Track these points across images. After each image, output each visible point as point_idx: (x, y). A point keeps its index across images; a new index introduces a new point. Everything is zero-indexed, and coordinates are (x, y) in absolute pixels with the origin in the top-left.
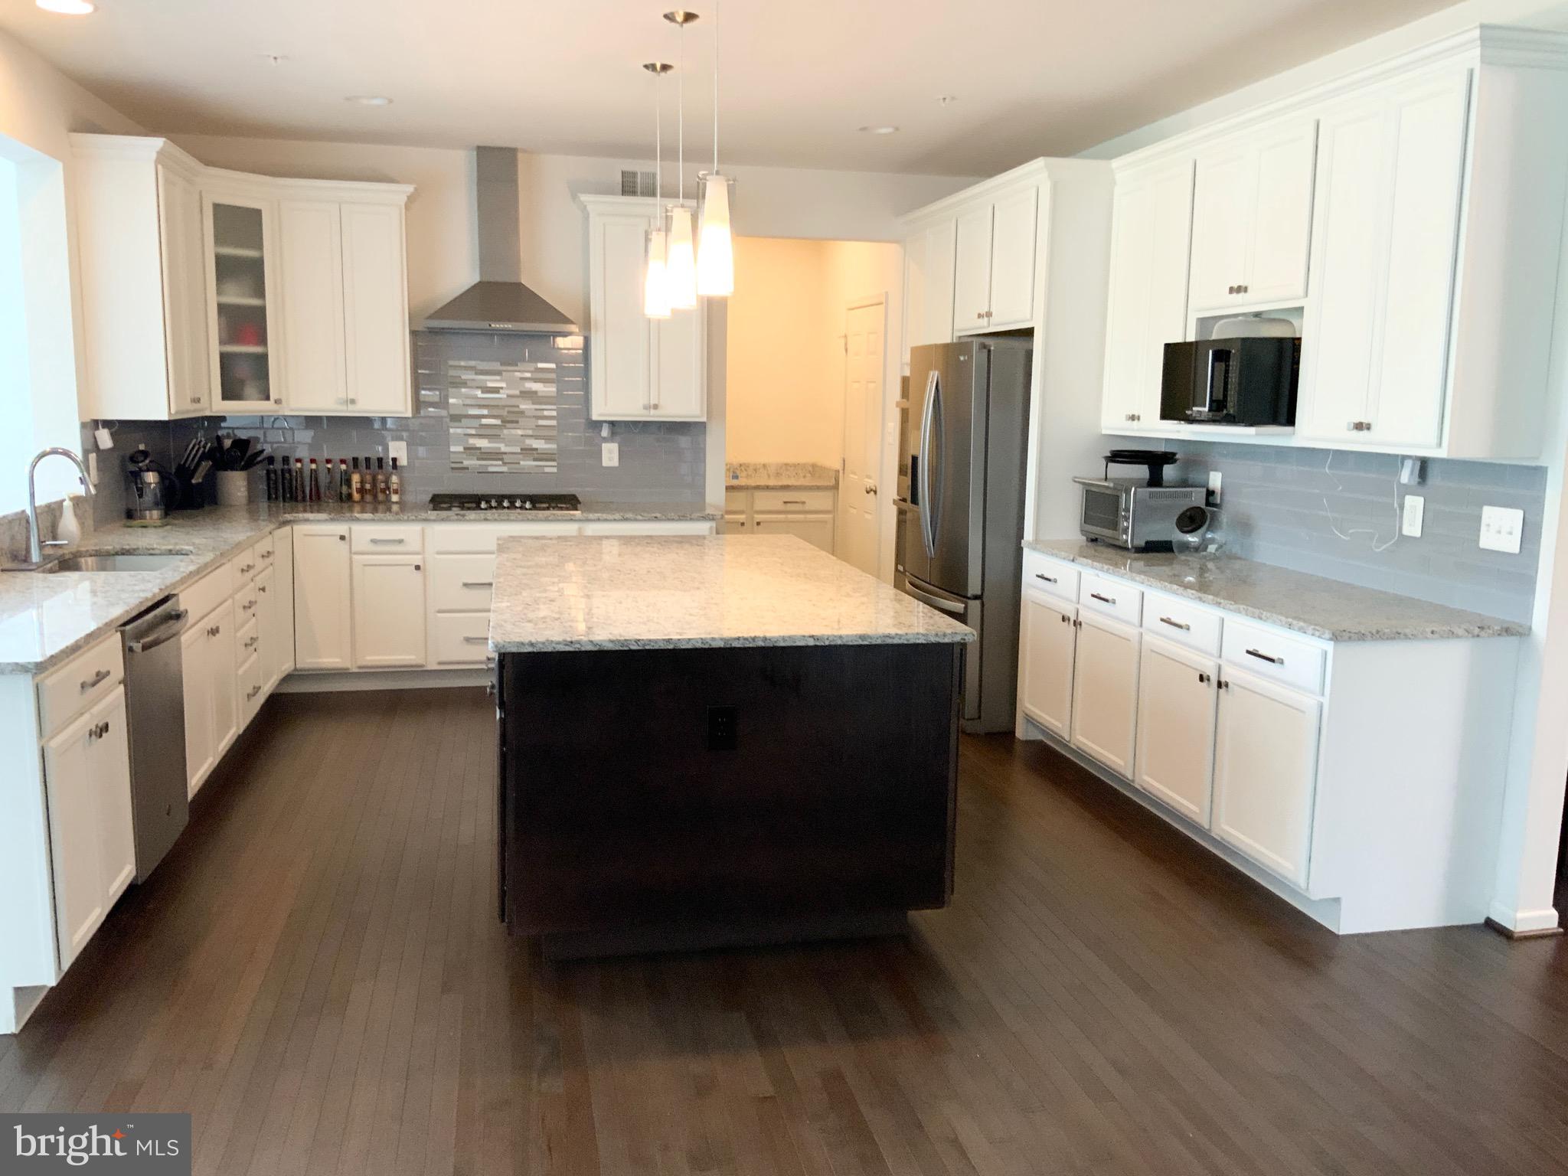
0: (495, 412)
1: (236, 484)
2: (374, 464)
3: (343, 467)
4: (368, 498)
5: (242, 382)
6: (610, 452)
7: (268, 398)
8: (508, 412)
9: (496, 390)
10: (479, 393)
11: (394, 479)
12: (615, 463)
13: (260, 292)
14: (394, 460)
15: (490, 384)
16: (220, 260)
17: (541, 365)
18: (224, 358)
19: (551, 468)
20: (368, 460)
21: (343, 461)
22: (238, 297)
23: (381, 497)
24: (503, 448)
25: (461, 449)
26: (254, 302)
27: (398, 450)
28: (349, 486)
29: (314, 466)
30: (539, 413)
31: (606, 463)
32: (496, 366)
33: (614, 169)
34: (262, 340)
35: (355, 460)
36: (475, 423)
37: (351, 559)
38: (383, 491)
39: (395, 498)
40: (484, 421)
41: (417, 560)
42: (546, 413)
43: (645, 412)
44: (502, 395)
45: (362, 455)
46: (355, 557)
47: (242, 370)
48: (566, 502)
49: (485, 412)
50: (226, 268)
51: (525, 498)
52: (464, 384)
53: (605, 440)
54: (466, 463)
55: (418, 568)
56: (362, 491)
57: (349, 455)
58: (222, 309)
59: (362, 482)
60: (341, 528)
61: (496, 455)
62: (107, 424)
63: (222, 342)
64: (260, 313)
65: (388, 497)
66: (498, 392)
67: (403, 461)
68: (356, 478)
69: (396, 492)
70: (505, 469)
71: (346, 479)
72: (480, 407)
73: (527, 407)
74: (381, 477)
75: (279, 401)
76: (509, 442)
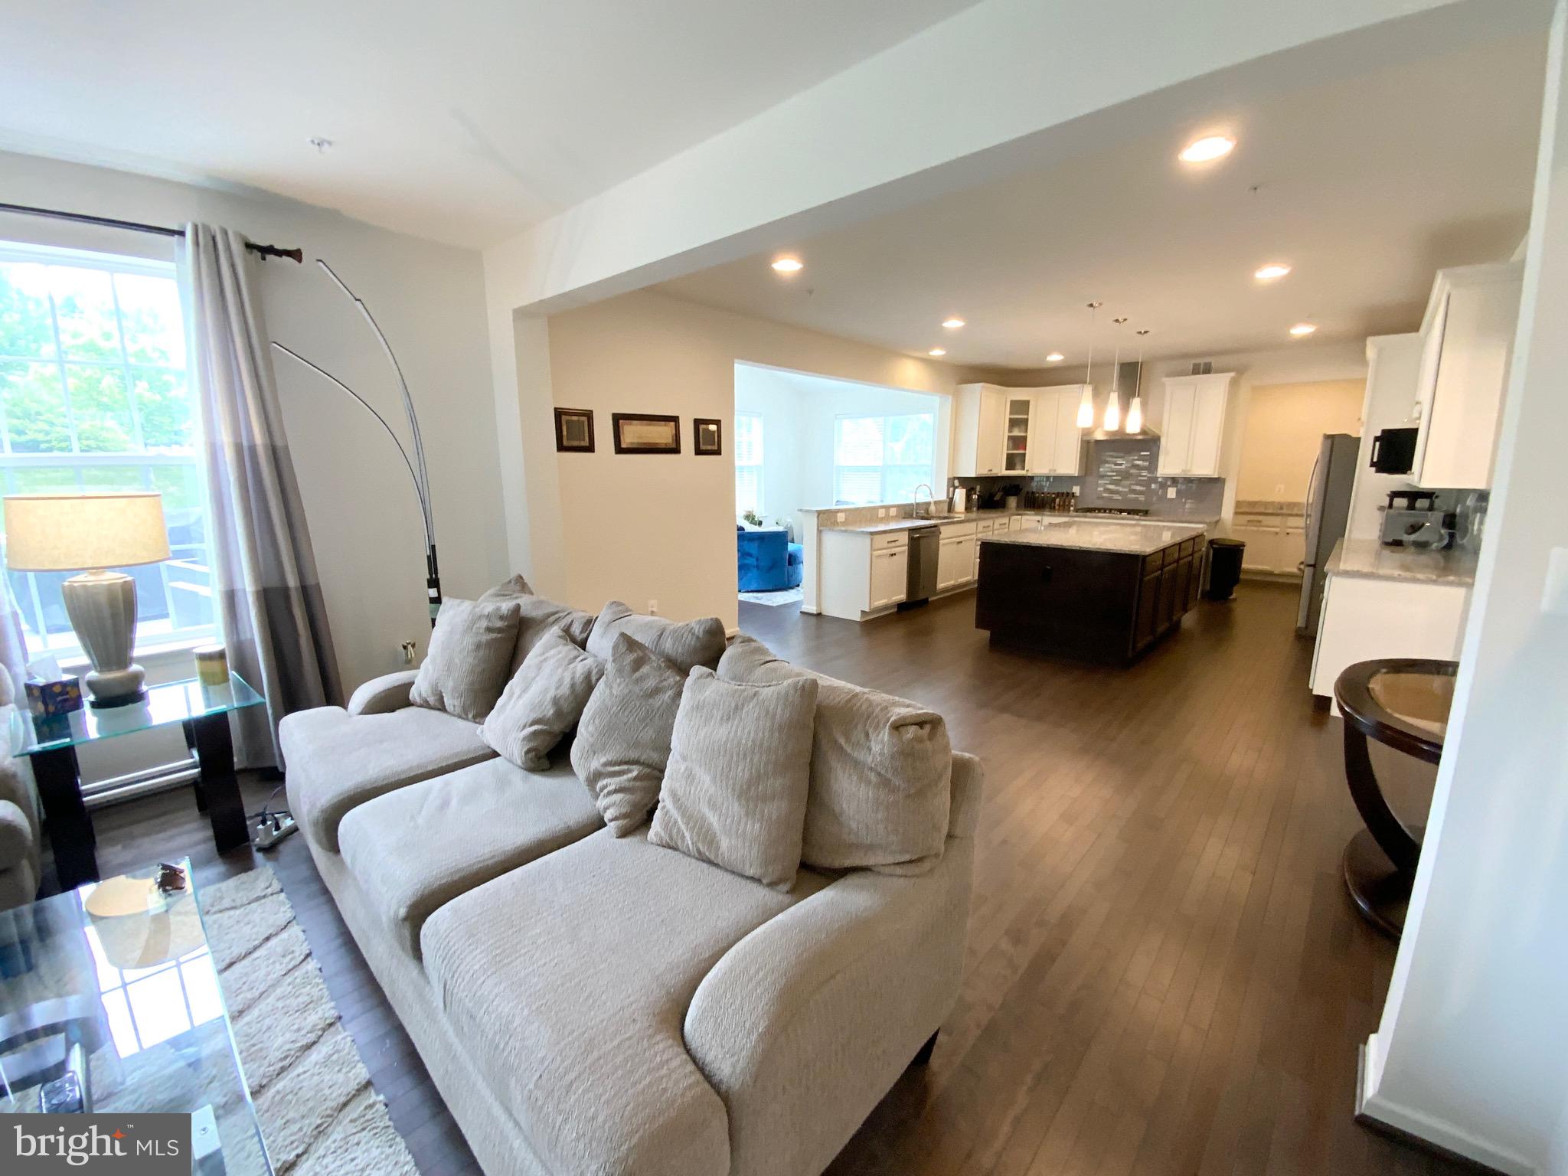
0: (1119, 474)
1: (1012, 501)
2: (1066, 495)
3: (1054, 496)
4: (1061, 508)
5: (1015, 463)
6: (1172, 491)
7: (1026, 468)
8: (1126, 474)
9: (1121, 465)
10: (1113, 466)
11: (1073, 501)
12: (1173, 496)
13: (1026, 431)
14: (1074, 493)
15: (1118, 462)
16: (1011, 420)
17: (1142, 453)
18: (1008, 455)
19: (1142, 498)
20: (1063, 493)
21: (1053, 493)
22: (1016, 433)
23: (1067, 508)
24: (1121, 489)
25: (1102, 489)
26: (1023, 434)
27: (1076, 490)
28: (1055, 503)
29: (1043, 495)
30: (1139, 475)
31: (1169, 496)
32: (1122, 454)
33: (1189, 365)
34: (1025, 448)
35: (1058, 493)
36: (1110, 478)
38: (1068, 506)
39: (1072, 509)
40: (1115, 478)
44: (1123, 467)
45: (1061, 491)
47: (1015, 459)
48: (1146, 513)
49: (1115, 474)
50: (1013, 423)
51: (1115, 510)
52: (1107, 462)
53: (1169, 486)
54: (1104, 495)
56: (1059, 505)
57: (1056, 492)
58: (1010, 438)
59: (1060, 502)
60: (1039, 518)
61: (1118, 493)
62: (959, 478)
63: (1008, 450)
64: (1025, 438)
65: (1069, 508)
67: (1078, 494)
68: (1057, 500)
69: (1073, 505)
70: (1119, 497)
71: (1054, 500)
72: (1113, 472)
73: (1133, 471)
74: (1067, 500)
75: (1027, 471)
76: (1124, 487)
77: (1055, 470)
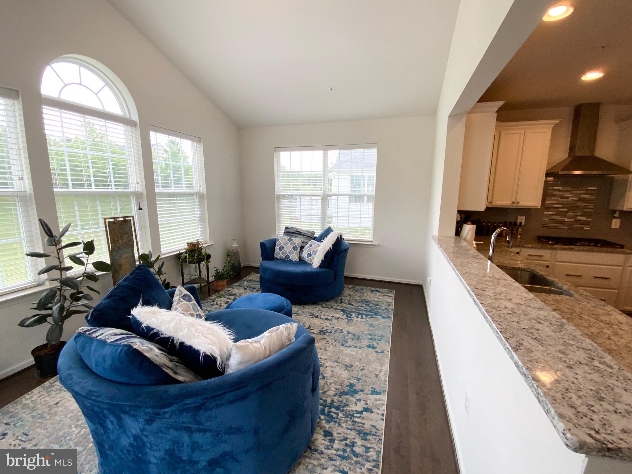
0: (566, 206)
2: (513, 224)
3: (501, 225)
6: (616, 222)
8: (571, 206)
9: (568, 198)
10: (560, 199)
11: (520, 230)
12: (618, 227)
14: (521, 223)
15: (566, 195)
17: (589, 188)
19: (587, 228)
20: (510, 223)
21: (500, 223)
23: (514, 236)
24: (567, 220)
25: (547, 219)
27: (521, 219)
29: (489, 224)
30: (585, 207)
31: (613, 227)
32: (569, 189)
35: (505, 223)
36: (556, 210)
38: (515, 234)
39: (519, 236)
40: (560, 210)
41: (547, 263)
42: (589, 207)
44: (570, 199)
45: (508, 221)
49: (561, 206)
52: (554, 195)
54: (549, 225)
55: (548, 267)
61: (563, 222)
65: (517, 236)
66: (568, 199)
67: (523, 224)
69: (520, 234)
70: (566, 228)
72: (559, 204)
73: (580, 204)
74: (515, 229)
76: (569, 217)
77: (518, 203)
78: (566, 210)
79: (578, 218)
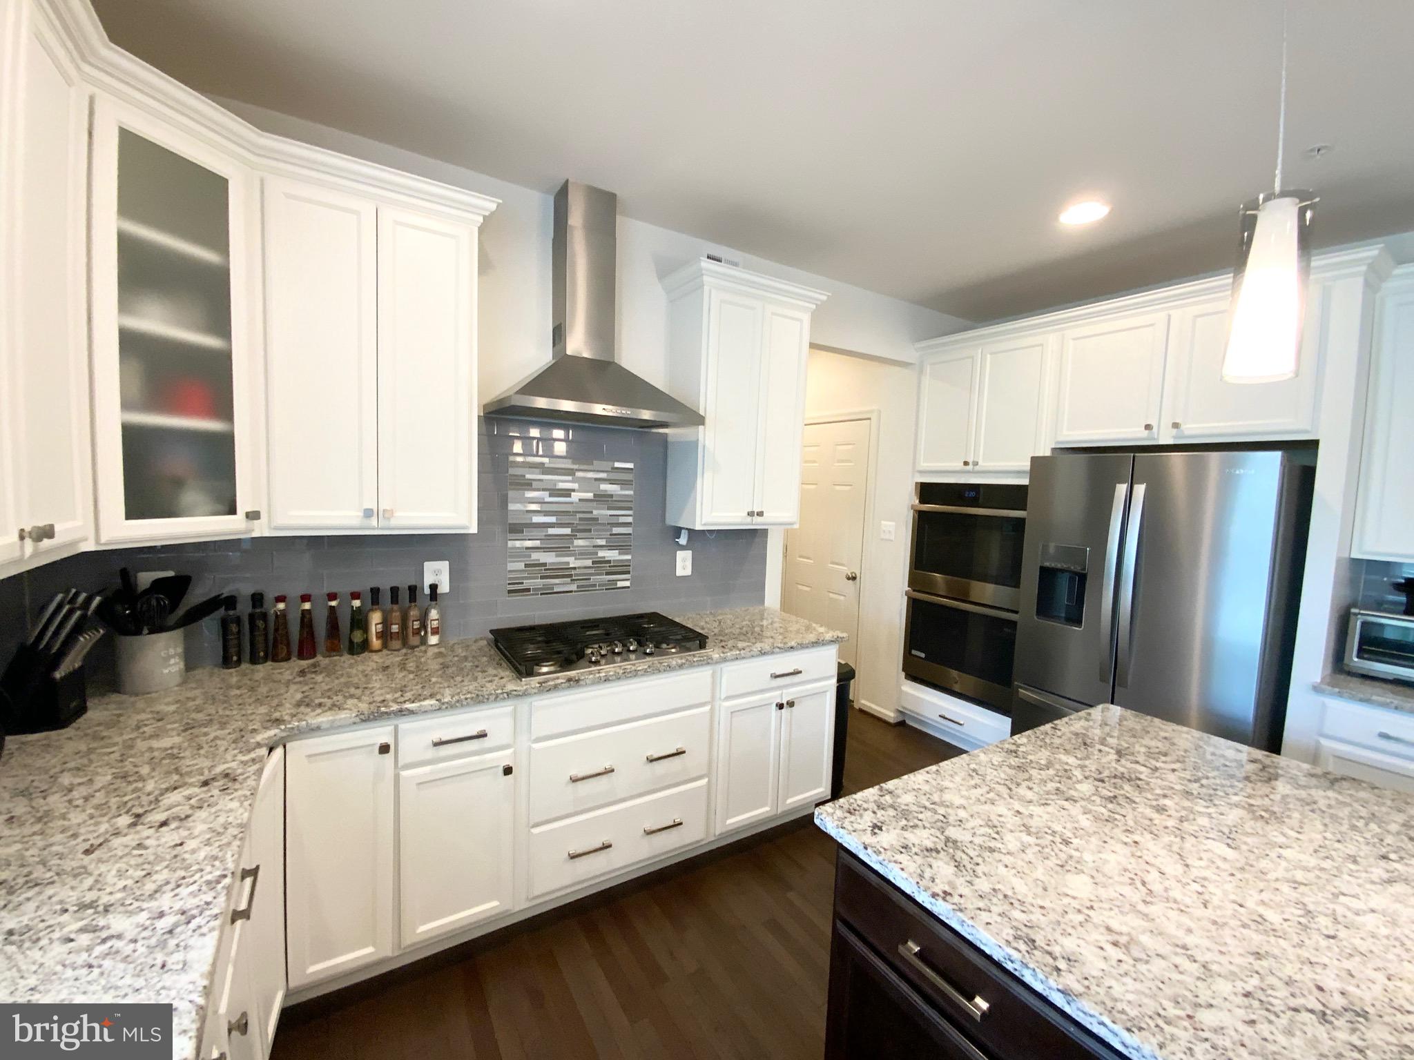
0: (566, 520)
1: (161, 660)
2: (404, 596)
3: (357, 603)
4: (397, 645)
5: (178, 483)
6: (684, 560)
7: (232, 511)
8: (581, 519)
9: (567, 493)
10: (545, 496)
11: (434, 614)
12: (688, 572)
13: (220, 322)
14: (434, 587)
15: (561, 486)
16: (127, 247)
17: (617, 465)
18: (133, 436)
19: (625, 583)
20: (395, 590)
21: (355, 596)
23: (414, 640)
24: (573, 562)
25: (521, 566)
27: (437, 573)
28: (367, 631)
29: (307, 606)
30: (614, 520)
31: (680, 572)
32: (568, 463)
34: (223, 406)
35: (375, 592)
36: (541, 533)
37: (397, 778)
38: (417, 632)
39: (433, 640)
40: (551, 531)
41: (504, 758)
42: (622, 520)
43: (749, 519)
44: (575, 497)
45: (385, 585)
46: (404, 773)
47: (177, 462)
49: (553, 519)
52: (529, 485)
53: (683, 548)
54: (527, 583)
55: (508, 771)
56: (385, 635)
57: (365, 585)
59: (386, 623)
60: (381, 733)
61: (563, 572)
63: (126, 405)
64: (218, 363)
65: (424, 641)
66: (569, 496)
67: (444, 588)
68: (376, 618)
69: (435, 631)
70: (574, 587)
71: (359, 621)
72: (547, 513)
73: (602, 513)
74: (414, 613)
75: (253, 516)
76: (582, 554)
77: (389, 512)
78: (568, 531)
79: (601, 554)
